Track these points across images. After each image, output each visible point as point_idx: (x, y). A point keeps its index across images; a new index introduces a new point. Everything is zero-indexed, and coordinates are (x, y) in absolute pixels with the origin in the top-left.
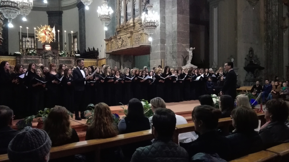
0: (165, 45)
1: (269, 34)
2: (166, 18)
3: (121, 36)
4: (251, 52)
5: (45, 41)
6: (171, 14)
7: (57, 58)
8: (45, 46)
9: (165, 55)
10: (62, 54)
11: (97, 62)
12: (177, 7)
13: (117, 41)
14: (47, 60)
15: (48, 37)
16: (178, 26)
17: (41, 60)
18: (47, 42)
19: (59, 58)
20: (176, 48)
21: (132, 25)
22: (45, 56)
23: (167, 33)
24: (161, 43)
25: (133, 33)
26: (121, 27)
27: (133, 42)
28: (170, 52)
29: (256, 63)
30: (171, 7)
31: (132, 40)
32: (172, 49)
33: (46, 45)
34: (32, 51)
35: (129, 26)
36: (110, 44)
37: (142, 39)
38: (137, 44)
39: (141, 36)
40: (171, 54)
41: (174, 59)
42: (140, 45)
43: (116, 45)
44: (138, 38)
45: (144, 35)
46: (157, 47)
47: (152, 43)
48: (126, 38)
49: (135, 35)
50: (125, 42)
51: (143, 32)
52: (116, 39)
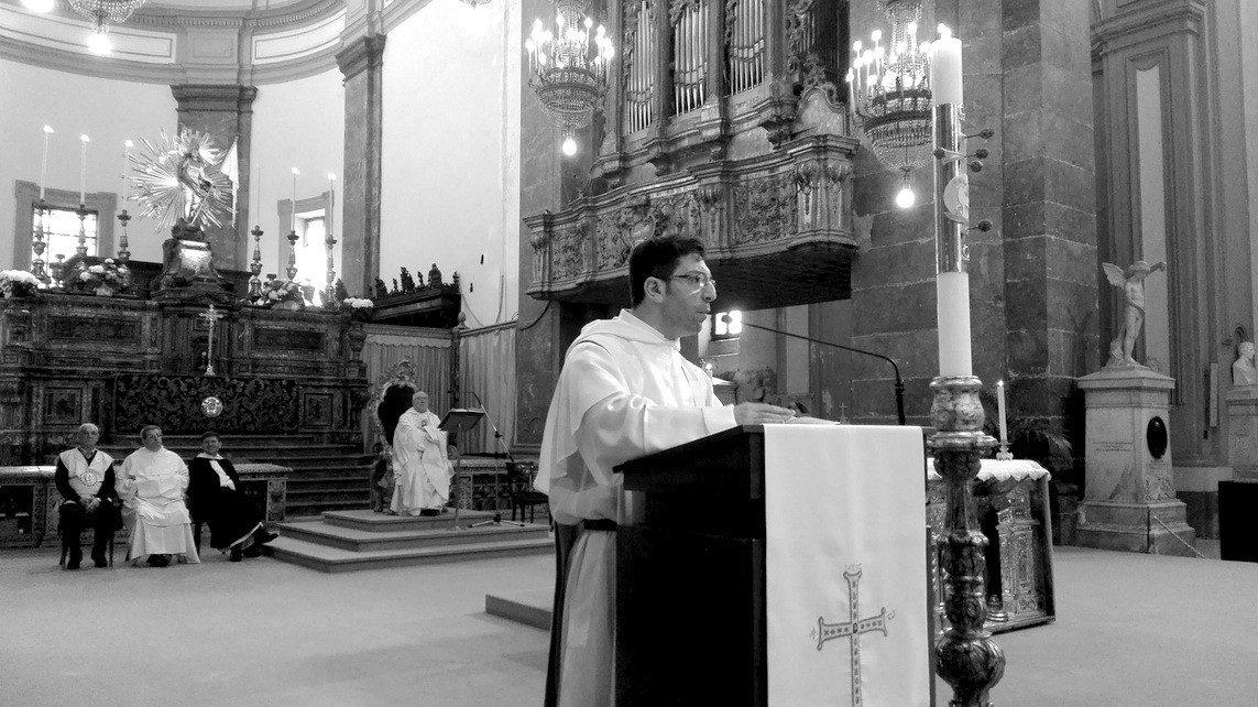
5: (182, 220)
6: (997, 63)
7: (241, 315)
8: (179, 245)
11: (454, 346)
13: (623, 226)
14: (187, 328)
15: (197, 200)
17: (153, 319)
18: (192, 224)
19: (253, 317)
21: (714, 132)
22: (180, 304)
25: (738, 174)
27: (735, 227)
28: (992, 287)
33: (185, 242)
35: (684, 144)
37: (807, 210)
38: (762, 240)
39: (802, 189)
40: (998, 298)
41: (1023, 331)
42: (785, 241)
43: (609, 244)
44: (773, 200)
45: (822, 182)
46: (906, 252)
47: (867, 235)
48: (687, 205)
49: (747, 187)
50: (680, 226)
51: (816, 164)
52: (610, 213)
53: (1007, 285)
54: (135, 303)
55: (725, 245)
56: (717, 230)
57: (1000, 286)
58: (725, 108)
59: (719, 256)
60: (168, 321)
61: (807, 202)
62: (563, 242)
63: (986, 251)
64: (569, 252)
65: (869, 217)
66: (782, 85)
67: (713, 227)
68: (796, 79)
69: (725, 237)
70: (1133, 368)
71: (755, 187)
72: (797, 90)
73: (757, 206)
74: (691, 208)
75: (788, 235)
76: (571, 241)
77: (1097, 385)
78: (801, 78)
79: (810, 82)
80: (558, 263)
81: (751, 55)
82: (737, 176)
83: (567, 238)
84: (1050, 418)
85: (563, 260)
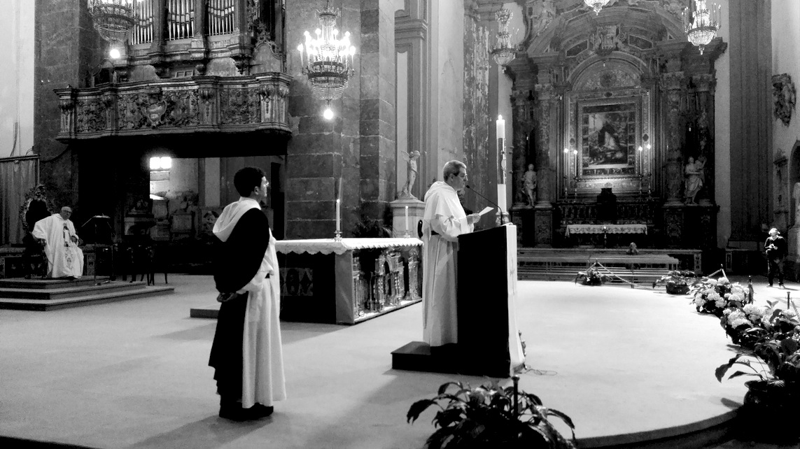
0: (342, 135)
9: (341, 166)
16: (381, 87)
20: (373, 149)
21: (199, 55)
23: (347, 101)
28: (355, 158)
32: (359, 151)
37: (267, 110)
38: (238, 123)
39: (264, 99)
40: (357, 163)
41: (368, 180)
42: (253, 125)
43: (129, 114)
44: (245, 102)
45: (275, 98)
46: (318, 138)
47: (296, 127)
48: (188, 98)
49: (228, 92)
50: (184, 109)
51: (273, 87)
52: (129, 95)
53: (361, 157)
55: (215, 123)
56: (210, 114)
57: (358, 158)
58: (206, 42)
59: (212, 130)
61: (268, 106)
62: (86, 108)
63: (352, 140)
64: (91, 115)
65: (297, 118)
66: (245, 38)
67: (208, 113)
68: (252, 35)
69: (215, 119)
70: (412, 199)
71: (233, 93)
72: (254, 41)
73: (234, 104)
74: (191, 99)
75: (254, 123)
76: (93, 108)
77: (398, 206)
78: (255, 35)
79: (261, 39)
80: (81, 121)
81: (223, 14)
82: (222, 85)
83: (89, 105)
84: (379, 220)
85: (86, 118)
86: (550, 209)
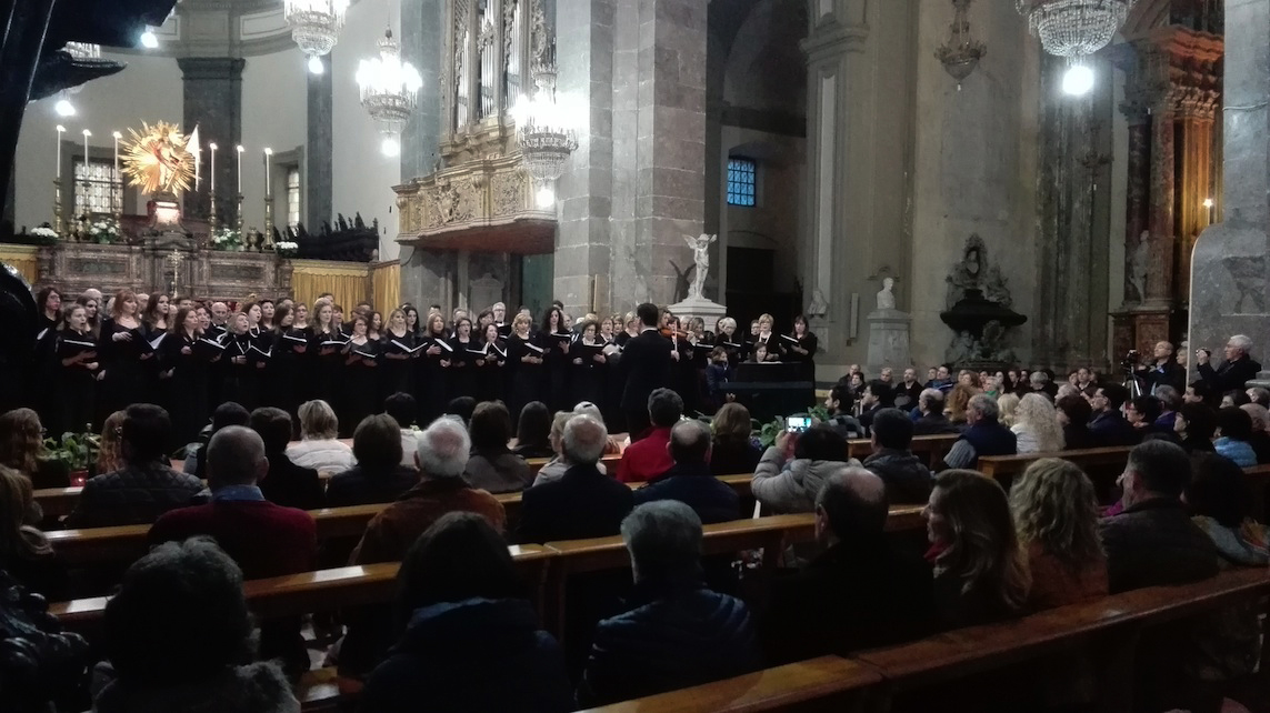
0: (611, 219)
1: (1056, 184)
2: (615, 118)
3: (452, 180)
4: (973, 256)
5: (159, 187)
6: (634, 102)
7: (201, 256)
8: (155, 204)
9: (609, 260)
10: (223, 242)
11: (370, 276)
12: (657, 78)
13: (438, 199)
14: (160, 265)
15: (169, 172)
16: (659, 151)
17: (138, 259)
18: (165, 190)
19: (209, 256)
20: (647, 235)
21: (495, 134)
22: (155, 249)
23: (619, 175)
24: (591, 214)
25: (494, 169)
26: (457, 140)
27: (494, 204)
28: (628, 248)
29: (993, 299)
30: (633, 77)
31: (489, 197)
32: (633, 238)
33: (159, 204)
34: (103, 225)
35: (484, 140)
36: (413, 208)
37: (523, 195)
38: (505, 214)
39: (521, 182)
40: (631, 255)
41: (642, 277)
43: (434, 210)
44: (512, 187)
46: (577, 226)
47: (560, 213)
48: (469, 187)
49: (499, 177)
53: (638, 248)
54: (125, 248)
55: (487, 216)
56: (482, 206)
58: (502, 117)
59: (482, 224)
60: (147, 261)
62: (416, 205)
63: (624, 225)
65: (562, 201)
67: (480, 204)
69: (487, 211)
71: (503, 178)
73: (505, 191)
74: (471, 190)
75: (517, 212)
80: (411, 220)
86: (1162, 313)
